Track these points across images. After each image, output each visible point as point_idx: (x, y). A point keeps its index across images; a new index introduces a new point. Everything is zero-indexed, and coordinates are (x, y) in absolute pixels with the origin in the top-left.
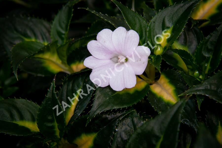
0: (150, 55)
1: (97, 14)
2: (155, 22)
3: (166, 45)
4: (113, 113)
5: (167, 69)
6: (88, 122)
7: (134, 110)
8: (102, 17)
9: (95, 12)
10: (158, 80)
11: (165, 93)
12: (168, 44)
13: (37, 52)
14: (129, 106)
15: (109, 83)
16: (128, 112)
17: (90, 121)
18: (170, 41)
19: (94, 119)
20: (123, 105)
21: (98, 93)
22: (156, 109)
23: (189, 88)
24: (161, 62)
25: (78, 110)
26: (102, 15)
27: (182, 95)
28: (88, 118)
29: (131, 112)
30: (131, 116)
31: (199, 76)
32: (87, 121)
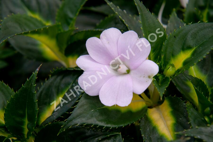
0: (157, 74)
1: (113, 7)
2: (176, 37)
3: (181, 68)
4: (94, 129)
5: (174, 96)
6: (61, 131)
7: (119, 133)
8: (117, 13)
9: (111, 5)
10: (160, 105)
11: (163, 123)
12: (182, 67)
13: (30, 32)
14: (114, 126)
15: (99, 93)
16: (112, 133)
17: (64, 131)
18: (187, 63)
19: (68, 130)
20: (107, 124)
21: (83, 101)
22: (145, 139)
23: (191, 127)
24: (167, 87)
25: (57, 113)
26: (119, 10)
27: (180, 133)
28: (62, 127)
29: (115, 134)
30: (114, 140)
31: (210, 115)
32: (61, 129)
